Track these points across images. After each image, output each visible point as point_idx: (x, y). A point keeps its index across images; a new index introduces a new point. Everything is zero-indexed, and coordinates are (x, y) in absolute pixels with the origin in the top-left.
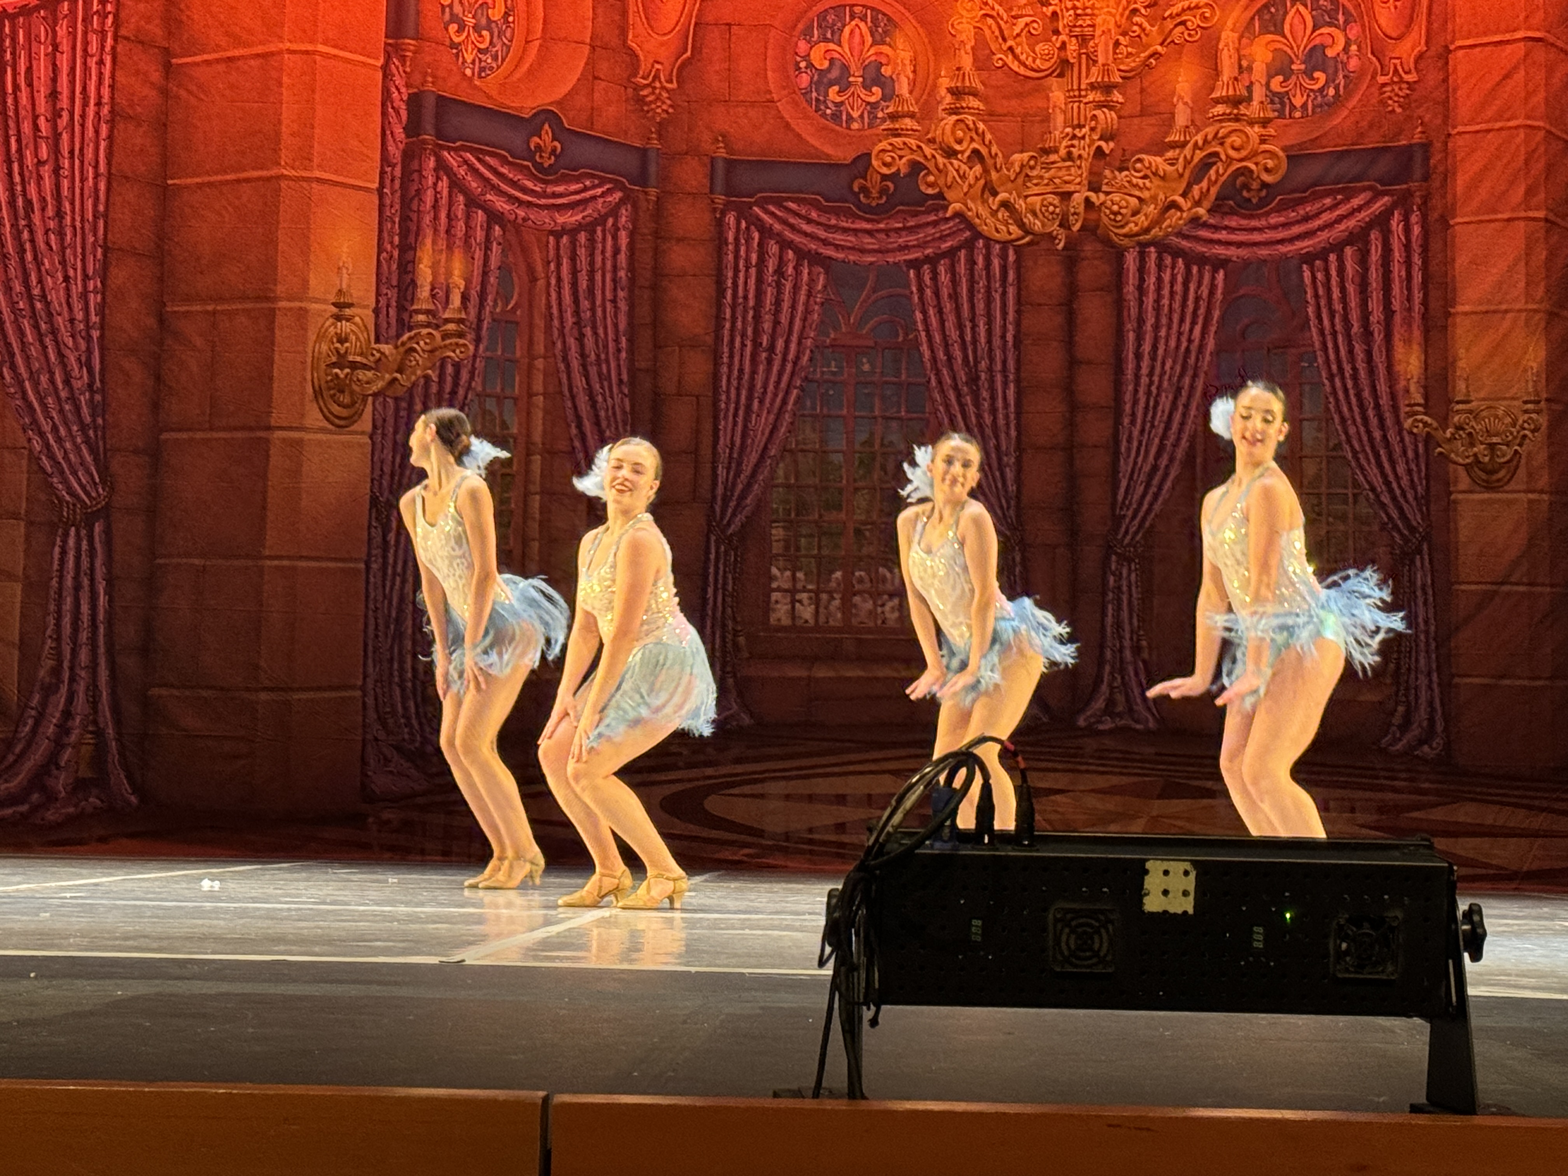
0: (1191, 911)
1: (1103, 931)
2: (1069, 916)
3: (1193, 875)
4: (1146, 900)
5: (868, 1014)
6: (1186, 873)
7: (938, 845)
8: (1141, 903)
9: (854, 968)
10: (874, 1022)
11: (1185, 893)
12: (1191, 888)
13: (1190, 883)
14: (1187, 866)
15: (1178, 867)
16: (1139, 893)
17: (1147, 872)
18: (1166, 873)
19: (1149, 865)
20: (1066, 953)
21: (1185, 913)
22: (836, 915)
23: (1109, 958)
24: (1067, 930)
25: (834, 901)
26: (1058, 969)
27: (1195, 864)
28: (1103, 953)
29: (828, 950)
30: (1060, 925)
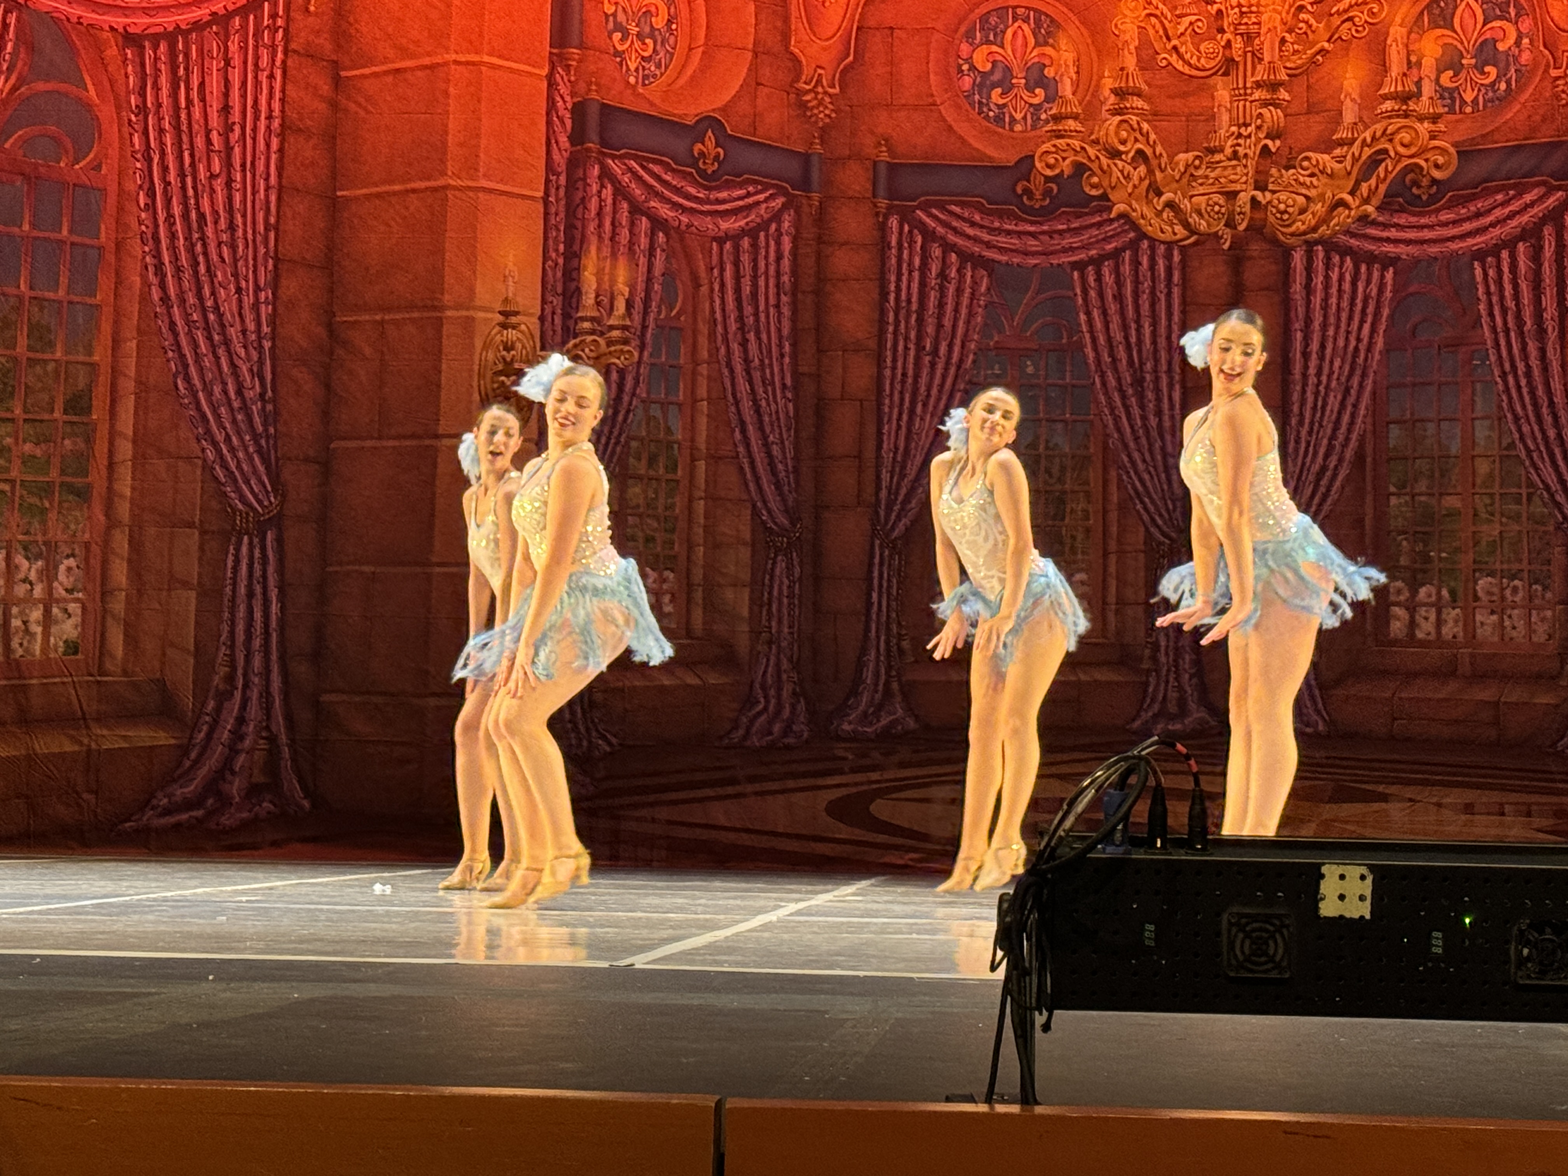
0: (1368, 917)
1: (1278, 936)
2: (1244, 921)
3: (1369, 880)
4: (1322, 905)
5: (1040, 1019)
6: (1363, 878)
7: (1109, 849)
8: (1317, 908)
9: (1025, 973)
10: (1046, 1027)
11: (1362, 898)
12: (1368, 893)
13: (1367, 887)
14: (1364, 870)
15: (1354, 871)
16: (1315, 898)
17: (1322, 876)
18: (1342, 877)
19: (1324, 869)
20: (1241, 958)
21: (1362, 917)
22: (1008, 919)
23: (1284, 964)
24: (1241, 935)
25: (1005, 905)
26: (1232, 974)
27: (1371, 868)
28: (1278, 958)
29: (1000, 954)
30: (1234, 930)
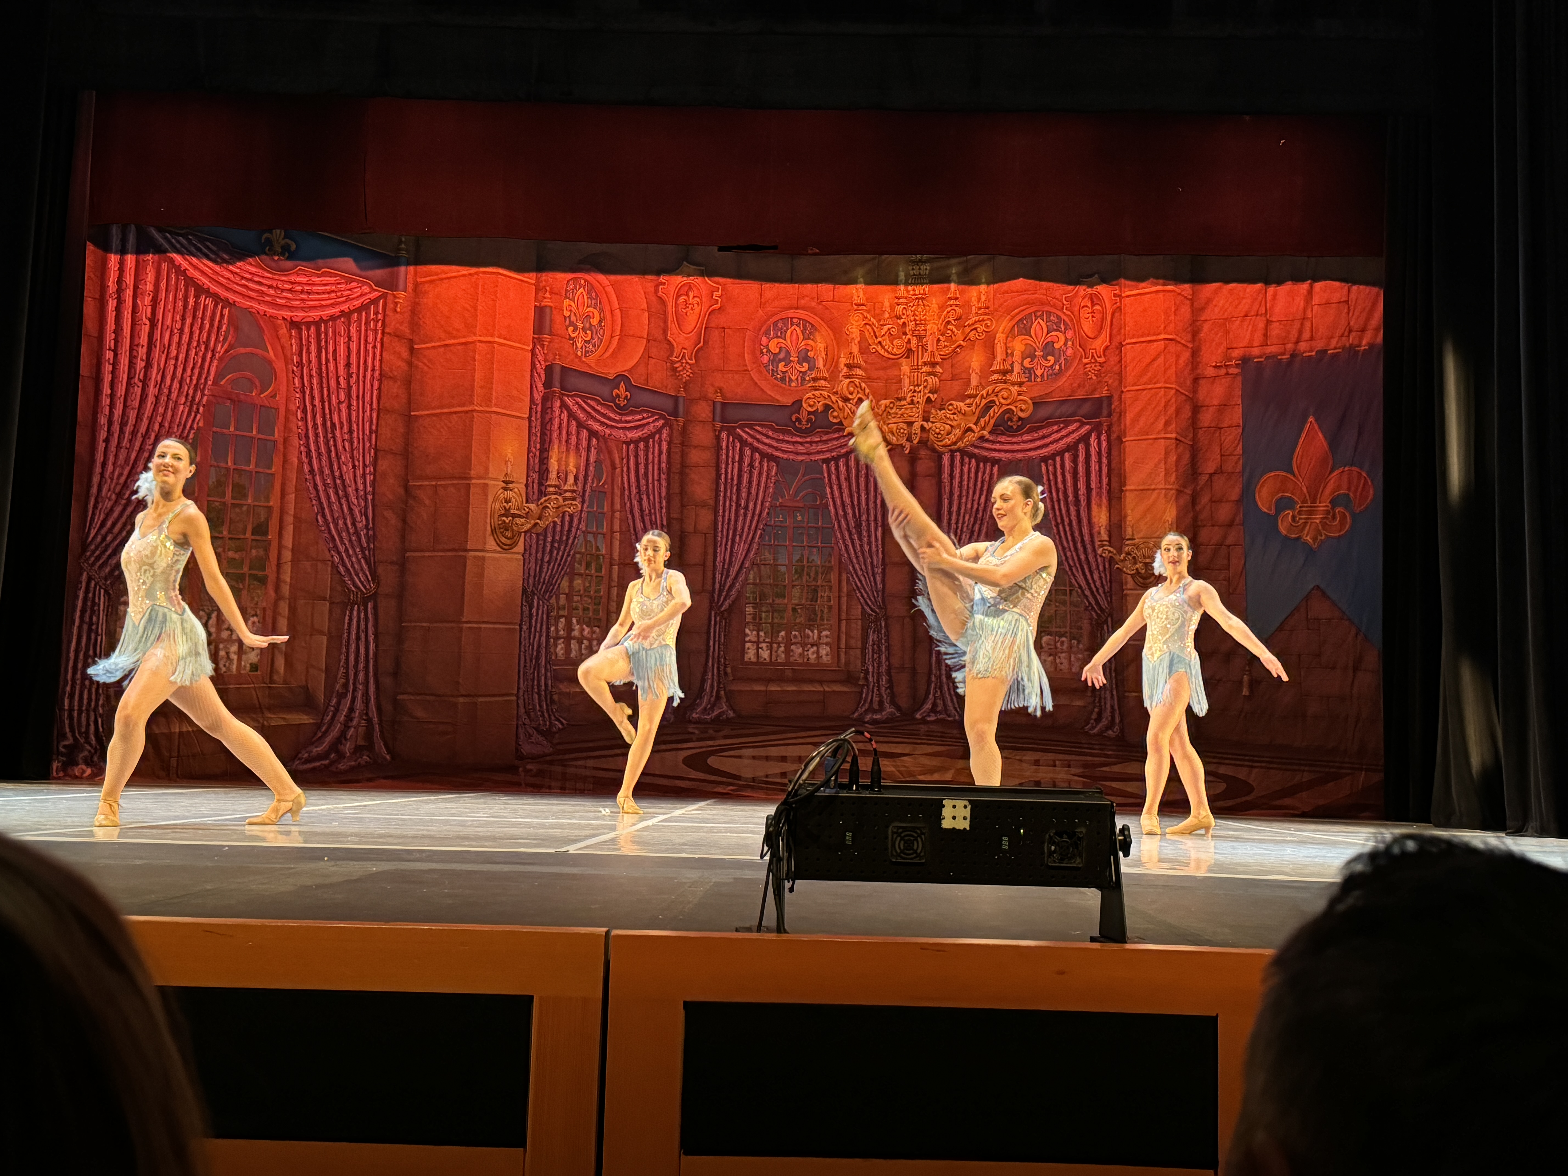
0: (968, 828)
1: (919, 839)
2: (900, 830)
3: (969, 808)
4: (943, 822)
5: (788, 885)
6: (965, 807)
7: (828, 790)
8: (941, 824)
9: (780, 860)
10: (791, 890)
11: (965, 818)
12: (968, 816)
13: (967, 812)
14: (966, 803)
15: (960, 803)
16: (939, 818)
17: (944, 806)
18: (954, 807)
19: (944, 802)
20: (898, 851)
21: (965, 829)
22: (771, 829)
23: (922, 854)
24: (899, 839)
25: (770, 821)
26: (894, 860)
27: (970, 801)
28: (919, 851)
29: (766, 849)
30: (895, 836)
